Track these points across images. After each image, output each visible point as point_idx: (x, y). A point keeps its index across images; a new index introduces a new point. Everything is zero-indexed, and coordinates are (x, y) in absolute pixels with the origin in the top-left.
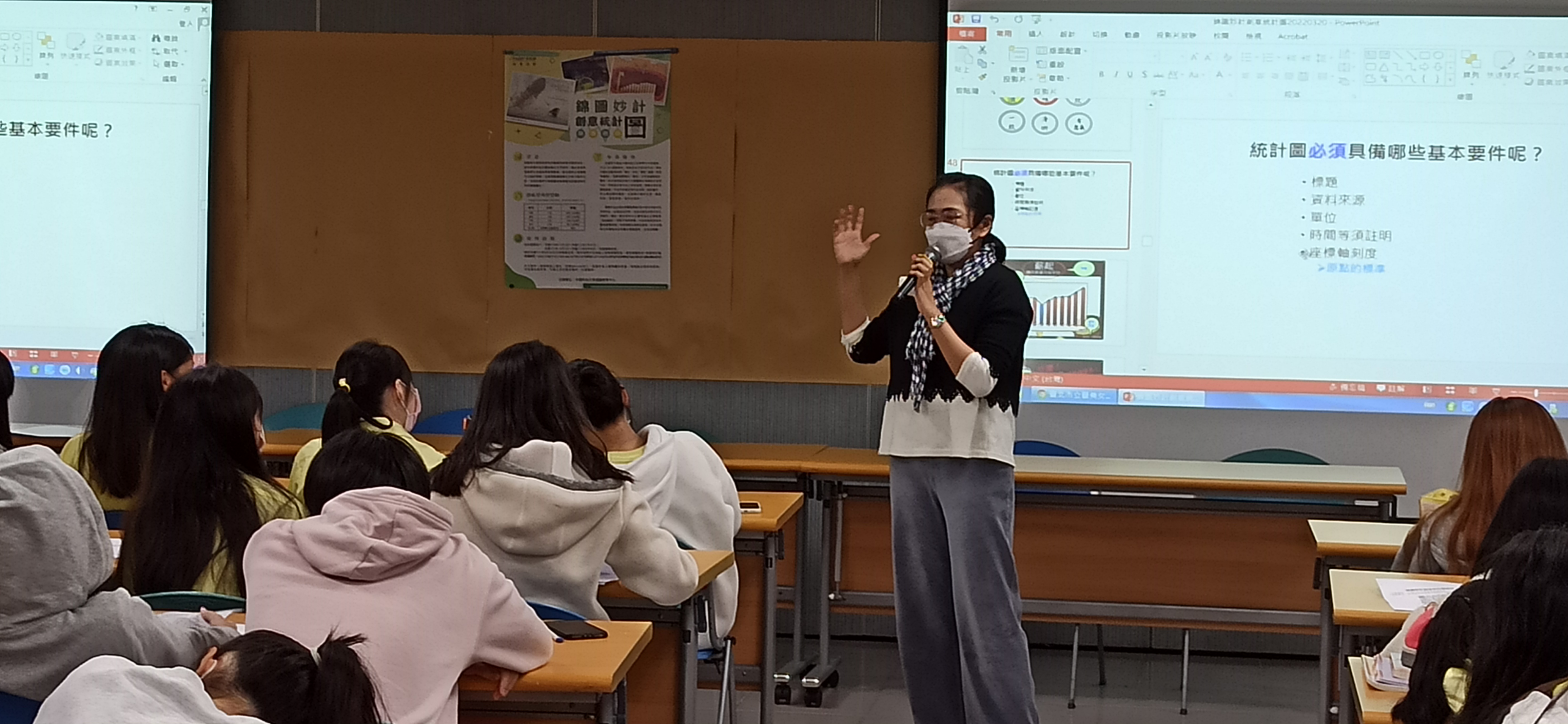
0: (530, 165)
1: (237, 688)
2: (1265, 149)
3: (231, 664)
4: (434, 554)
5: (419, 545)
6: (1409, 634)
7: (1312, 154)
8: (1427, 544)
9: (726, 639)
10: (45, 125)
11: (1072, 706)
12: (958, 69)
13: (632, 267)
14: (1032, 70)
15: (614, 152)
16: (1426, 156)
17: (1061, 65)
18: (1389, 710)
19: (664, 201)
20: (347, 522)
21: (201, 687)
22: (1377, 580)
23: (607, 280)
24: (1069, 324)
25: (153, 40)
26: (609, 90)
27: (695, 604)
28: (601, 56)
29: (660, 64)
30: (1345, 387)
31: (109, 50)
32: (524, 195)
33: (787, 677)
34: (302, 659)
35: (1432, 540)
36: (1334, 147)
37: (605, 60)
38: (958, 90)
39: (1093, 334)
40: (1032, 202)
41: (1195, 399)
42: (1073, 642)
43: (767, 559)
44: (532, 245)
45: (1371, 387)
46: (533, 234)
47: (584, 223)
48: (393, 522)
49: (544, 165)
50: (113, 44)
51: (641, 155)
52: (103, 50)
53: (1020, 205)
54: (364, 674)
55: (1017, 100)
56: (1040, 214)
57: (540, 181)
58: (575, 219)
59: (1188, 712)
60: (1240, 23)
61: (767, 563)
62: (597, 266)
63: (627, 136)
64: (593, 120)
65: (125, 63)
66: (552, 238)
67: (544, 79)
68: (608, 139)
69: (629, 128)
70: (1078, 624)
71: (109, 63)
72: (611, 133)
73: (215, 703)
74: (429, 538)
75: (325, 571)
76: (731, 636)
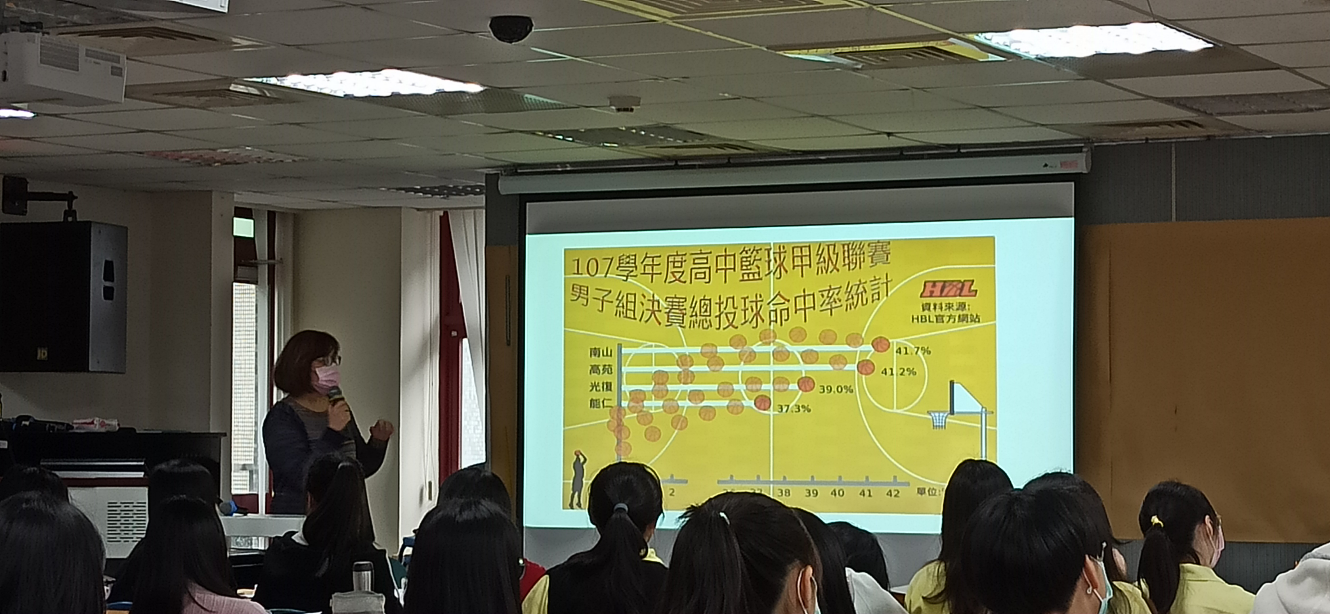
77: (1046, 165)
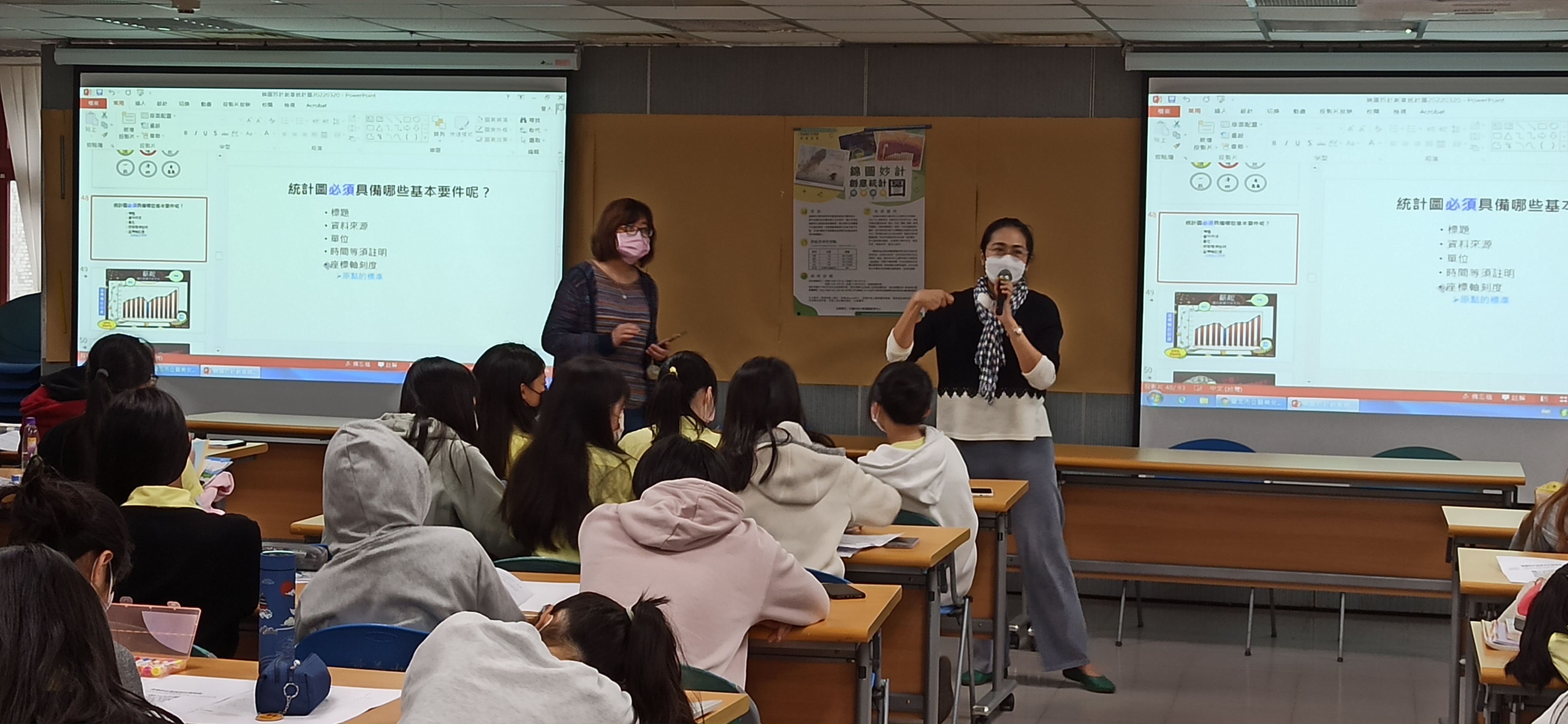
0: (813, 218)
1: (568, 639)
2: (1409, 203)
3: (564, 619)
4: (729, 531)
5: (715, 524)
6: (1521, 603)
7: (1449, 206)
8: (1539, 528)
9: (964, 598)
10: (438, 188)
11: (1248, 653)
12: (1157, 140)
13: (894, 298)
14: (1217, 140)
15: (879, 208)
16: (1544, 208)
17: (1241, 136)
18: (1503, 666)
19: (919, 246)
20: (660, 505)
21: (538, 638)
22: (1497, 557)
23: (874, 309)
24: (1247, 344)
25: (521, 122)
26: (876, 158)
27: (938, 570)
28: (870, 132)
29: (917, 138)
30: (1475, 396)
31: (487, 130)
32: (809, 242)
33: (1017, 627)
34: (619, 616)
35: (1544, 525)
36: (1467, 201)
37: (873, 135)
38: (1157, 157)
39: (1267, 353)
40: (1217, 246)
41: (1352, 406)
42: (1249, 600)
43: (998, 534)
44: (815, 281)
45: (1497, 397)
46: (816, 273)
47: (856, 263)
48: (696, 505)
49: (825, 218)
50: (490, 125)
51: (901, 210)
52: (483, 129)
53: (1207, 249)
54: (668, 629)
55: (1204, 165)
56: (1224, 256)
57: (821, 231)
58: (849, 261)
59: (1344, 660)
60: (1388, 101)
61: (998, 537)
62: (866, 298)
63: (890, 195)
64: (863, 182)
65: (499, 140)
66: (831, 276)
67: (825, 150)
68: (875, 197)
69: (892, 188)
70: (1252, 588)
71: (487, 140)
72: (878, 193)
73: (550, 650)
74: (724, 519)
75: (641, 542)
76: (969, 595)
77: (543, 63)
